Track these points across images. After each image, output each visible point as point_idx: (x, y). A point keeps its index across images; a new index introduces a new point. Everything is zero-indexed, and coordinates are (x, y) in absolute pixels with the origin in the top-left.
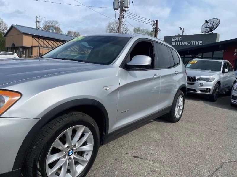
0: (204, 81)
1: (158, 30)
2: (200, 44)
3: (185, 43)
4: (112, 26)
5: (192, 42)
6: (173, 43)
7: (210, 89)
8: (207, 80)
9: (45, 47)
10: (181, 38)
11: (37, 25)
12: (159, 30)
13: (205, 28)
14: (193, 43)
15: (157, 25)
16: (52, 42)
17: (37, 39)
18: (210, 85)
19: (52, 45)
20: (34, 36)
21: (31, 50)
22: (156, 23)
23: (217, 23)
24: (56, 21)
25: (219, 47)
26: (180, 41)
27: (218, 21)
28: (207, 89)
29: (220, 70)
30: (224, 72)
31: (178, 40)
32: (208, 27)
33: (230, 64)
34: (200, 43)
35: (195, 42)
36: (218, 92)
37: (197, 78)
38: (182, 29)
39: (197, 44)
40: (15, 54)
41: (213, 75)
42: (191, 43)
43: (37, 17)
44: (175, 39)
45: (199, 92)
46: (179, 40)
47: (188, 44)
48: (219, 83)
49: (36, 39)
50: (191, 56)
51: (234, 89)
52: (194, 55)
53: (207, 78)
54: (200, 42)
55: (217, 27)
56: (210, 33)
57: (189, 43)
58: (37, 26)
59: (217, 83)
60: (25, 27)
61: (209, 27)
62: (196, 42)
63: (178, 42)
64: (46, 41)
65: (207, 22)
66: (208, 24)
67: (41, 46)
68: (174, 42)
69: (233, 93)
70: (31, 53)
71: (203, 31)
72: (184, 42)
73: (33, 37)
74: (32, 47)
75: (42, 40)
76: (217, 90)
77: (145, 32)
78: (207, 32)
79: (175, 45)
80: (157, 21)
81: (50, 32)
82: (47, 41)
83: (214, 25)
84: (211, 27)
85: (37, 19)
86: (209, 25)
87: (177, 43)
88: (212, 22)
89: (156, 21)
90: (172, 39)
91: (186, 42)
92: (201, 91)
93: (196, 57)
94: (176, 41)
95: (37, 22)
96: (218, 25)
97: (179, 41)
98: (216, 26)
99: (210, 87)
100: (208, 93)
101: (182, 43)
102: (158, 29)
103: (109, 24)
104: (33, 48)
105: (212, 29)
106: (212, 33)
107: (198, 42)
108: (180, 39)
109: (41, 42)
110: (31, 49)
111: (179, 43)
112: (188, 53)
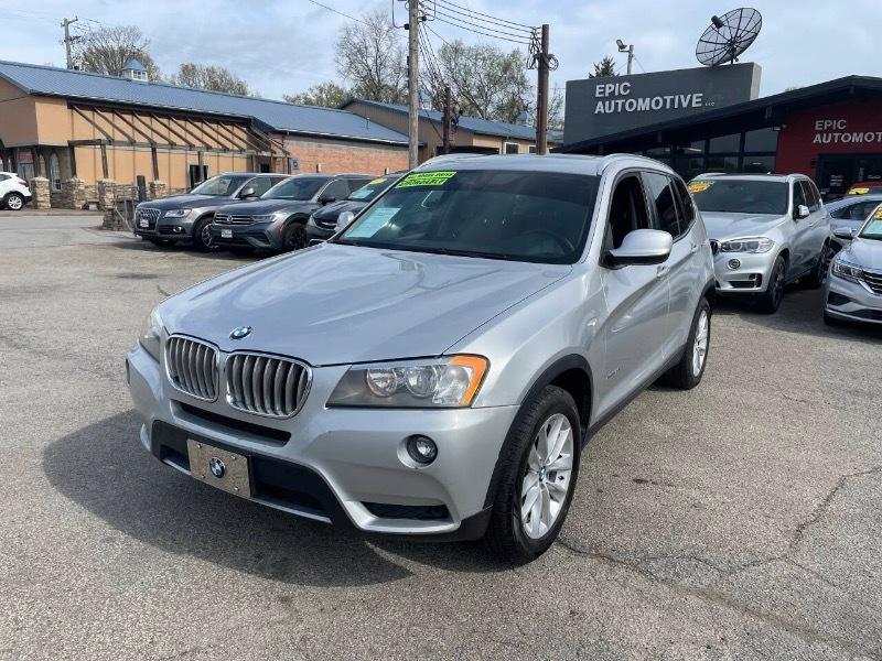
0: (741, 251)
1: (551, 63)
2: (694, 105)
3: (644, 104)
4: (356, 40)
5: (668, 98)
6: (600, 103)
7: (760, 276)
8: (751, 247)
9: (121, 143)
10: (629, 85)
11: (69, 52)
12: (552, 61)
13: (712, 47)
14: (673, 101)
15: (545, 44)
16: (146, 119)
17: (88, 114)
18: (761, 262)
19: (148, 132)
20: (76, 104)
21: (69, 158)
22: (540, 36)
23: (752, 25)
24: (132, 30)
25: (763, 115)
26: (626, 97)
27: (756, 18)
28: (752, 276)
29: (784, 212)
30: (797, 216)
31: (616, 94)
32: (721, 40)
33: (813, 186)
34: (694, 100)
35: (677, 97)
36: (782, 283)
37: (719, 244)
38: (627, 49)
39: (685, 105)
40: (13, 175)
41: (767, 229)
42: (665, 101)
43: (67, 24)
44: (608, 91)
45: (729, 288)
46: (622, 92)
47: (653, 106)
48: (784, 253)
49: (83, 112)
50: (668, 150)
51: (833, 272)
52: (678, 148)
53: (749, 243)
54: (695, 96)
55: (751, 40)
56: (729, 63)
57: (657, 103)
58: (69, 58)
59: (780, 254)
60: (36, 67)
61: (725, 41)
62: (682, 97)
63: (620, 102)
64: (123, 119)
65: (717, 22)
66: (721, 30)
67: (111, 141)
68: (603, 99)
69: (831, 285)
70: (70, 171)
71: (703, 57)
72: (640, 100)
73: (71, 107)
74: (72, 146)
75: (109, 115)
76: (780, 277)
77: (484, 59)
78: (716, 59)
79: (607, 111)
80: (545, 28)
81: (129, 81)
82: (128, 117)
83: (740, 32)
84: (732, 42)
85: (67, 31)
86: (726, 33)
87: (616, 104)
88: (734, 23)
89: (540, 30)
90: (598, 90)
91: (648, 100)
92: (734, 284)
93: (686, 152)
94: (612, 96)
95: (69, 40)
96: (756, 34)
97: (620, 96)
98: (751, 35)
99: (761, 271)
100: (755, 289)
101: (631, 105)
102: (551, 57)
103: (344, 34)
104: (77, 149)
105: (734, 48)
106: (734, 62)
107: (689, 96)
108: (625, 88)
109: (106, 124)
110: (68, 152)
111: (623, 104)
112: (660, 141)
